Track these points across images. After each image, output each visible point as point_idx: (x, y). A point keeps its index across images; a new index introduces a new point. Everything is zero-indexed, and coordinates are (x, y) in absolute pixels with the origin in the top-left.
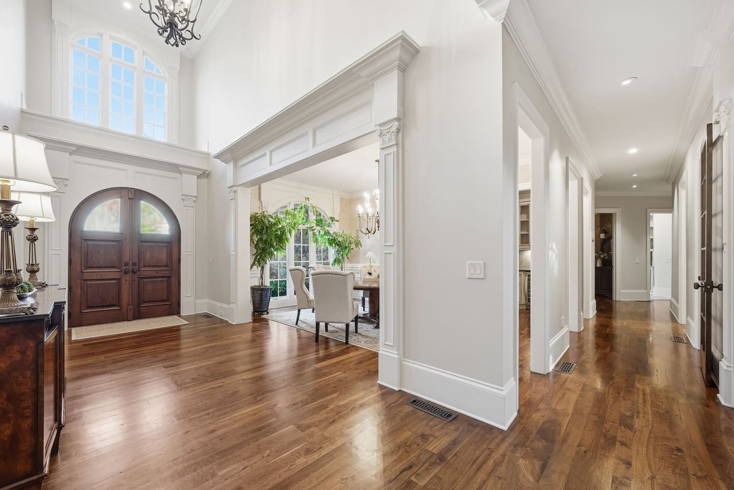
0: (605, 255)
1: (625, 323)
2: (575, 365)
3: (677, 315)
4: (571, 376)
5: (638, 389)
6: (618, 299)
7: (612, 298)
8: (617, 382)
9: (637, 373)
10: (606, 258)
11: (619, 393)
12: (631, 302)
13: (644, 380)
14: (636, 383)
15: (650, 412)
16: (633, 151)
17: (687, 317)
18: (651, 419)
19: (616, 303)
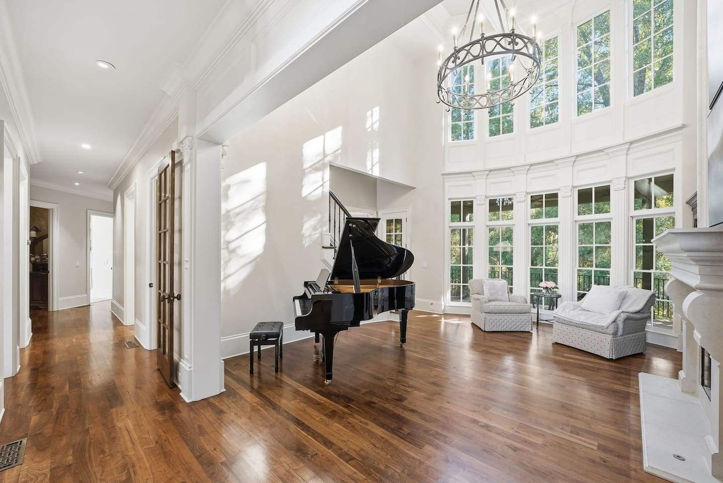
0: (37, 257)
1: (74, 340)
2: (25, 441)
3: (122, 318)
4: (25, 467)
5: (120, 429)
6: (55, 309)
7: (47, 308)
8: (95, 435)
9: (112, 407)
10: (37, 261)
11: (103, 452)
12: (72, 309)
13: (121, 413)
14: (115, 422)
15: (144, 456)
16: (86, 146)
17: (135, 320)
18: (147, 465)
19: (52, 315)
